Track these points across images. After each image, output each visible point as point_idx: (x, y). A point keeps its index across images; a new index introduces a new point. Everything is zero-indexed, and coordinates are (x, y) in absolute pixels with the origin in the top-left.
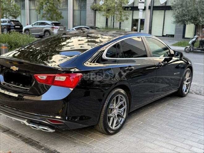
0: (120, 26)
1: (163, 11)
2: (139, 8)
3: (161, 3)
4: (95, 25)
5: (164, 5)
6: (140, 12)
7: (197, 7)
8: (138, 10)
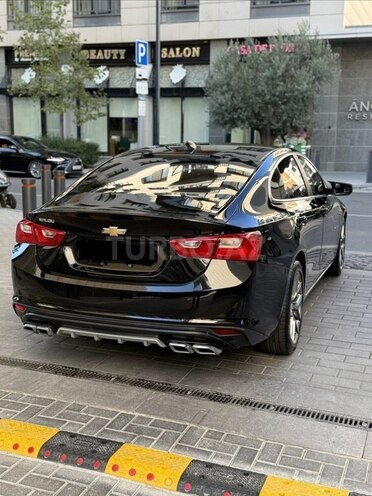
0: (79, 135)
1: (179, 100)
2: (138, 92)
3: (175, 81)
4: (13, 132)
5: (179, 86)
6: (140, 102)
7: (263, 91)
8: (135, 96)
